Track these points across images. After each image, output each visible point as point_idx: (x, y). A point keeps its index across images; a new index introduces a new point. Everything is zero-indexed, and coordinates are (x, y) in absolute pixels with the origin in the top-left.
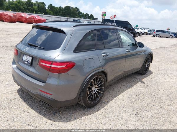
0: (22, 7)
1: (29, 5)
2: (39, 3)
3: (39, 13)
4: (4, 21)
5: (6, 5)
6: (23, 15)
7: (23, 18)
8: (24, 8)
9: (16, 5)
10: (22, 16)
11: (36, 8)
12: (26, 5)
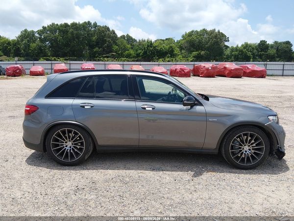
0: (249, 54)
1: (261, 49)
2: (280, 43)
3: (278, 59)
4: (199, 76)
5: (226, 54)
6: (227, 66)
7: (227, 70)
8: (253, 54)
9: (241, 51)
10: (225, 68)
11: (272, 52)
12: (257, 49)
